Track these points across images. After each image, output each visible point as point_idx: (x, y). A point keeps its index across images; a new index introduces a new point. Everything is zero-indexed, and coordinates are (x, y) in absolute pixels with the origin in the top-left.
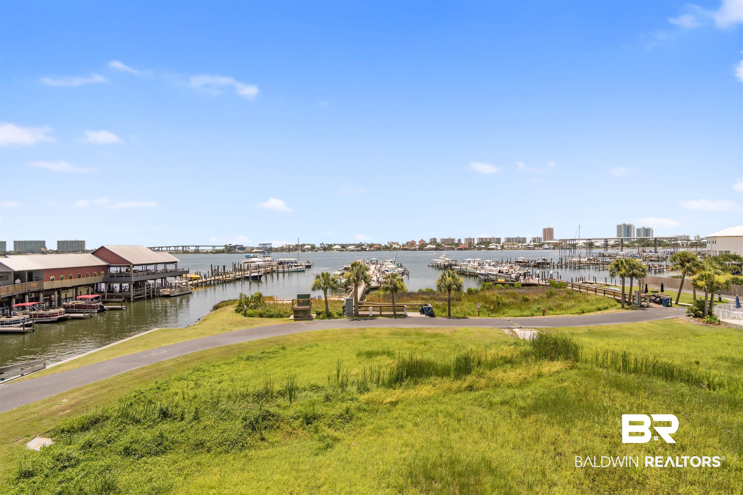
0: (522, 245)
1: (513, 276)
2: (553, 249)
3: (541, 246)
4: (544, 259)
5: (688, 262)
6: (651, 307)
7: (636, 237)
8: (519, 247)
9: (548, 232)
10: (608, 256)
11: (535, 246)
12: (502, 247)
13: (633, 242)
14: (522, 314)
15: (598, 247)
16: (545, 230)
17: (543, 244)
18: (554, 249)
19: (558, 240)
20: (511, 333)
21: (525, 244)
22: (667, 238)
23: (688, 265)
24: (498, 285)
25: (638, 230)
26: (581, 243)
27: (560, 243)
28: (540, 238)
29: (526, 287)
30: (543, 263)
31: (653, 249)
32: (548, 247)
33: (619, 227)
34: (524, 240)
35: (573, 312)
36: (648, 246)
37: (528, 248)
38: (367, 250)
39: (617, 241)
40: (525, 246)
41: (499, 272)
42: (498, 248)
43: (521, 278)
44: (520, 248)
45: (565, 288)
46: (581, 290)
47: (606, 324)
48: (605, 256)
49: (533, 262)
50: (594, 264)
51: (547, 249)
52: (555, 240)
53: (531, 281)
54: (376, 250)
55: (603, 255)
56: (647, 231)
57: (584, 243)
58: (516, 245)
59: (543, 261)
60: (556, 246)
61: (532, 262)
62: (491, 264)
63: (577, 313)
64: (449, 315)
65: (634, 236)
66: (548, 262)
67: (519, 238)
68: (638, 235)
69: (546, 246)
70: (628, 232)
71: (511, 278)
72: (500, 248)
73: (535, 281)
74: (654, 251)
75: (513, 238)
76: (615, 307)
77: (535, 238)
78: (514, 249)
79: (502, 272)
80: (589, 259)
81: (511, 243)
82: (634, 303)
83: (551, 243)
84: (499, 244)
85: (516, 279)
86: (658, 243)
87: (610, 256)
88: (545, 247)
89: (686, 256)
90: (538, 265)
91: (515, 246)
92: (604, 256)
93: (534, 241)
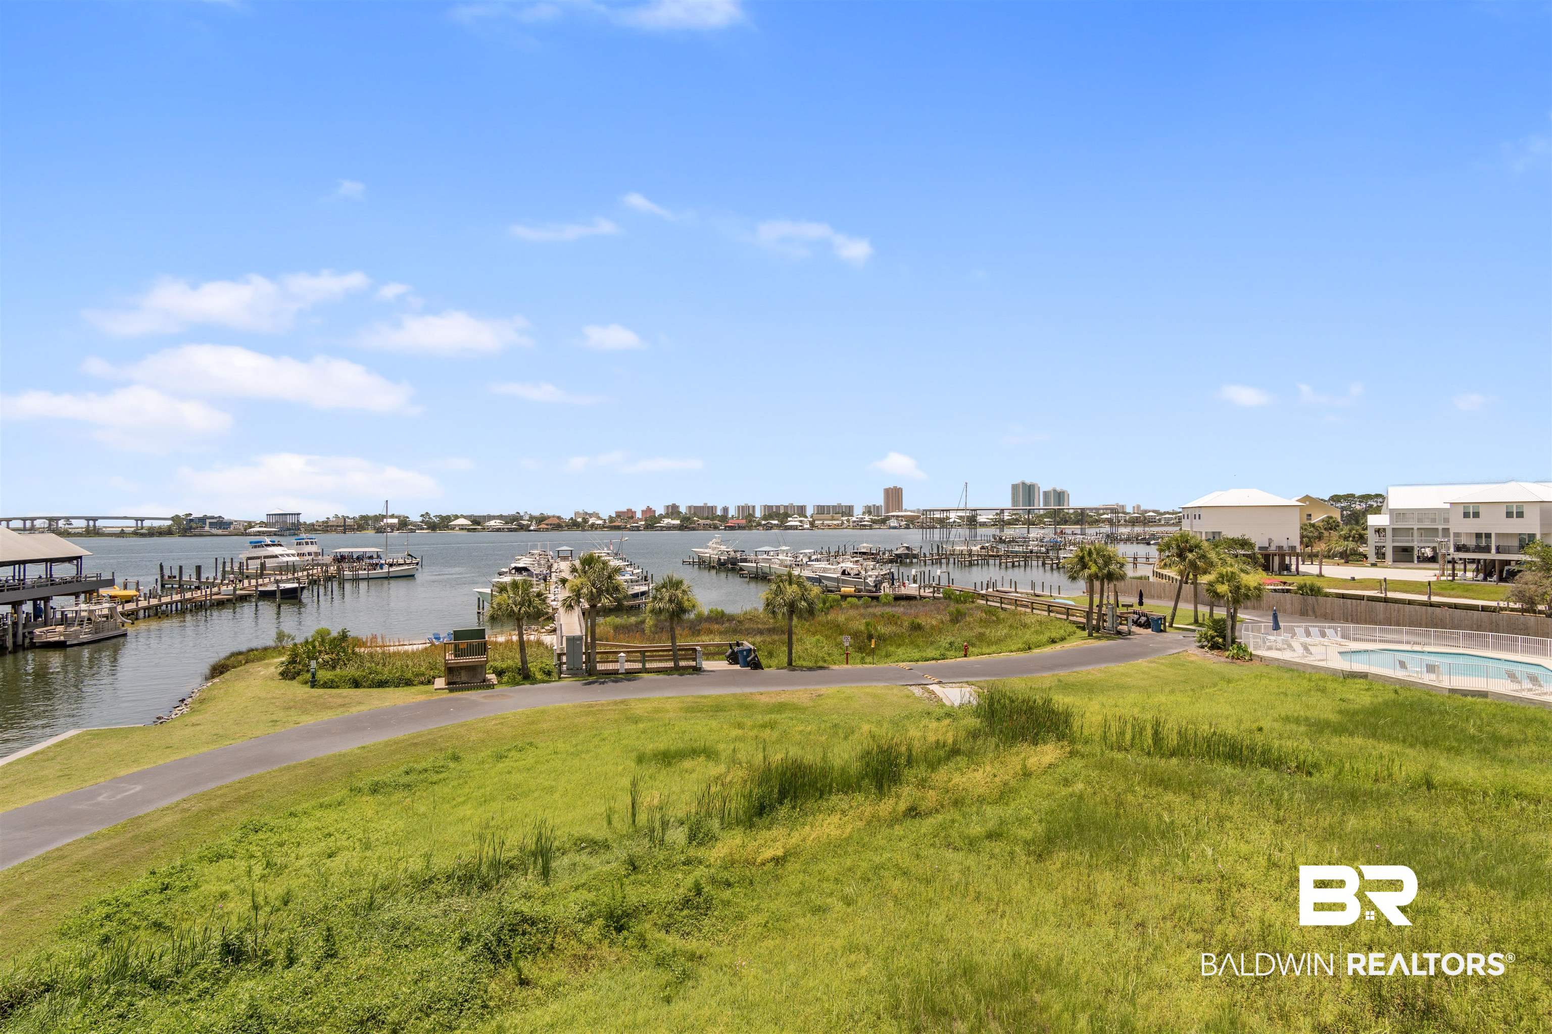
0: (848, 521)
1: (870, 581)
2: (905, 528)
3: (884, 521)
4: (908, 548)
5: (1191, 551)
6: (1135, 634)
7: (1042, 506)
8: (843, 523)
9: (894, 496)
10: (1010, 542)
11: (874, 522)
12: (812, 524)
13: (1041, 515)
14: (924, 655)
15: (983, 525)
16: (887, 492)
17: (888, 518)
18: (907, 527)
19: (911, 511)
20: (926, 694)
21: (854, 519)
22: (1091, 509)
23: (1190, 556)
24: (849, 599)
25: (1046, 494)
26: (953, 516)
27: (918, 517)
28: (878, 507)
29: (903, 603)
30: (907, 556)
31: (1077, 528)
32: (896, 524)
33: (1015, 487)
34: (848, 511)
35: (1013, 648)
36: (1066, 522)
37: (860, 525)
38: (532, 528)
39: (1015, 514)
40: (854, 522)
41: (844, 573)
42: (805, 526)
43: (886, 584)
44: (845, 526)
45: (973, 602)
46: (1003, 606)
47: (1084, 669)
48: (1004, 542)
49: (887, 553)
50: (993, 556)
51: (895, 528)
52: (906, 511)
53: (904, 591)
54: (553, 529)
55: (1001, 539)
56: (1060, 496)
57: (961, 517)
58: (837, 520)
59: (906, 552)
60: (911, 522)
61: (884, 554)
62: (814, 557)
63: (1019, 650)
64: (790, 663)
65: (1040, 504)
66: (914, 552)
67: (840, 506)
68: (1046, 503)
69: (893, 522)
70: (1029, 496)
71: (866, 584)
72: (808, 526)
73: (911, 589)
74: (1079, 532)
75: (828, 507)
76: (1076, 636)
77: (870, 507)
78: (837, 527)
79: (849, 574)
80: (983, 548)
81: (829, 516)
82: (1104, 628)
83: (902, 516)
84: (806, 517)
85: (876, 586)
86: (1082, 517)
87: (1013, 541)
88: (892, 524)
89: (1187, 542)
90: (899, 559)
91: (835, 522)
92: (1002, 541)
93: (870, 513)
